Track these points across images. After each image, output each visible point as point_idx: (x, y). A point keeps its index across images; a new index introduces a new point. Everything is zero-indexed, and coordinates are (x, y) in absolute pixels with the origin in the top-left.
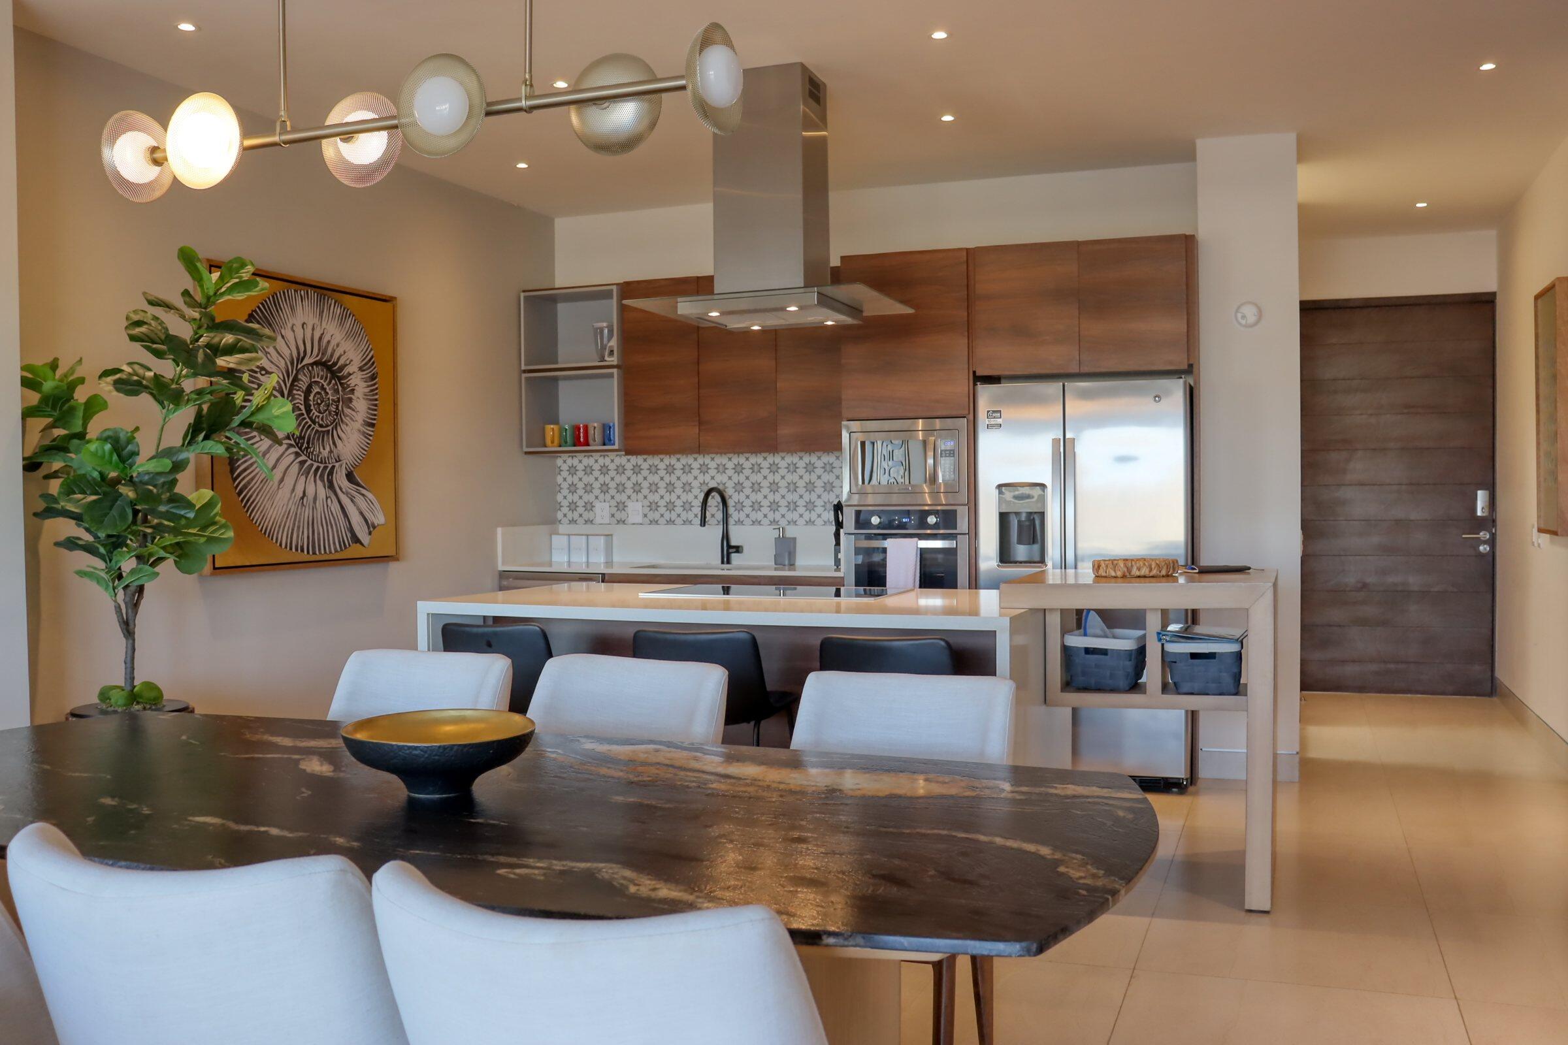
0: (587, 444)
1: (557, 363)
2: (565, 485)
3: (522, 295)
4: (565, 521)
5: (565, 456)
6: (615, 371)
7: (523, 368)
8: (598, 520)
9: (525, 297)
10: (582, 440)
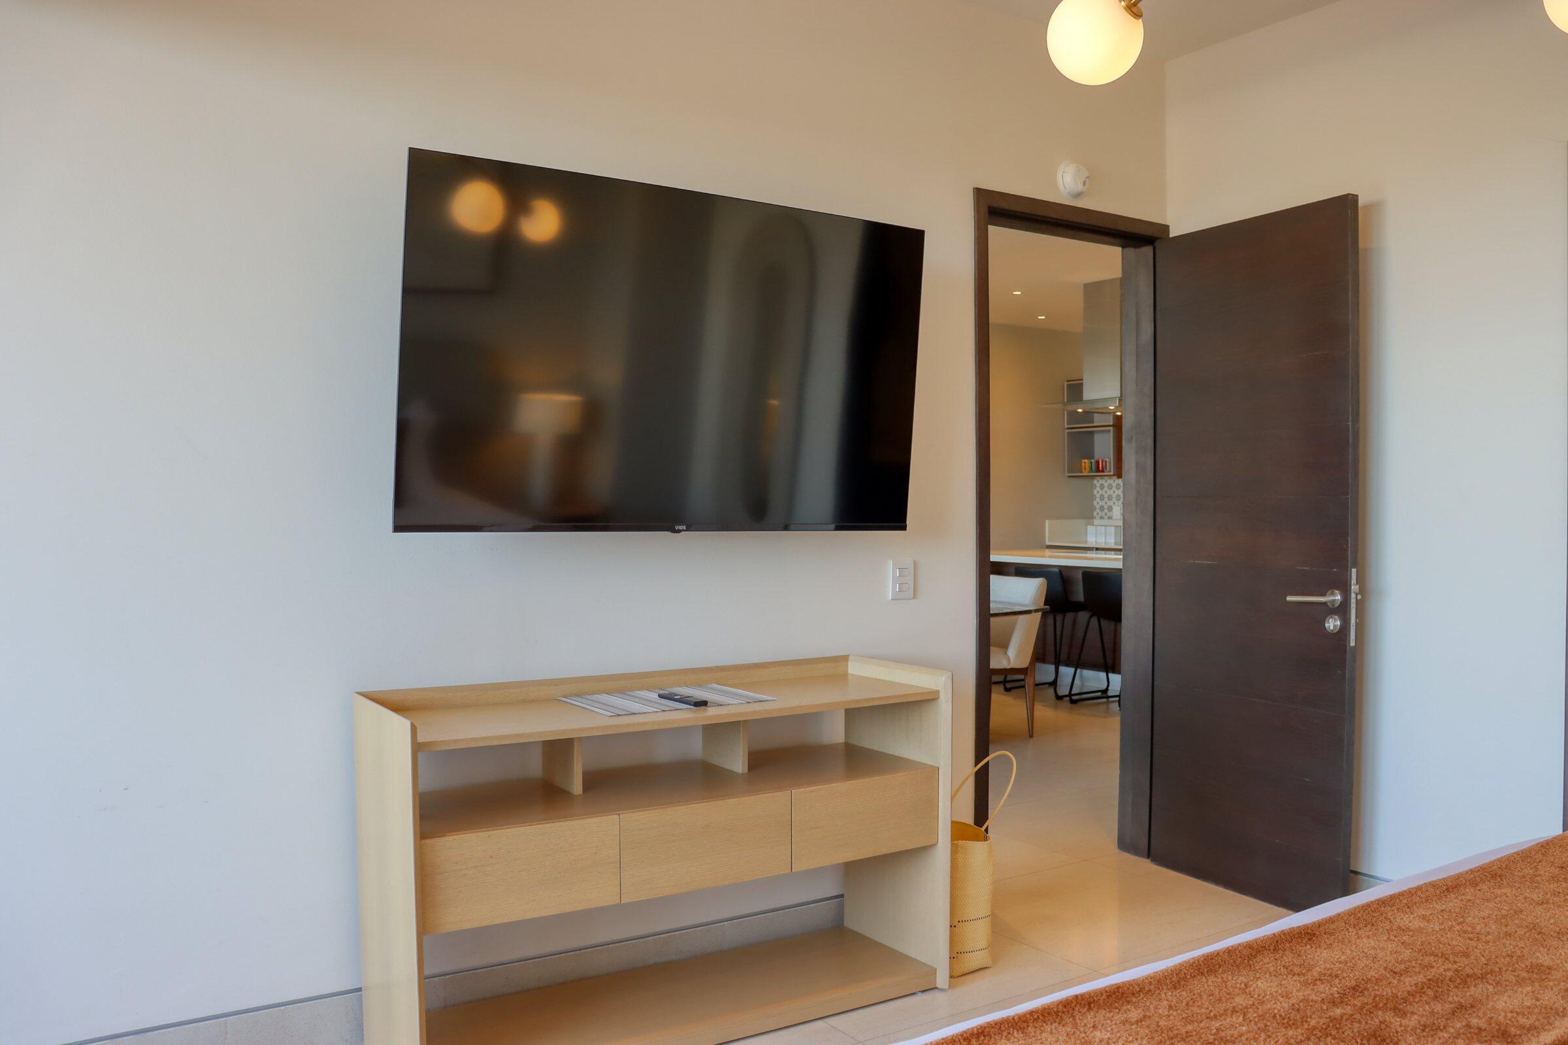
0: (1103, 471)
1: (1093, 422)
2: (1098, 496)
3: (1066, 383)
4: (1098, 517)
5: (1098, 478)
6: (1111, 428)
7: (1066, 426)
8: (1114, 517)
9: (1067, 385)
10: (1100, 469)
